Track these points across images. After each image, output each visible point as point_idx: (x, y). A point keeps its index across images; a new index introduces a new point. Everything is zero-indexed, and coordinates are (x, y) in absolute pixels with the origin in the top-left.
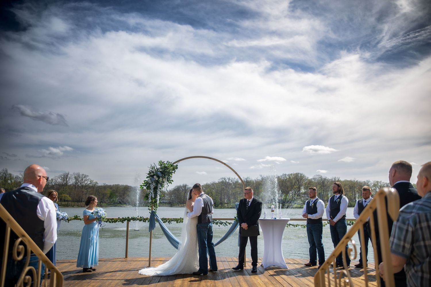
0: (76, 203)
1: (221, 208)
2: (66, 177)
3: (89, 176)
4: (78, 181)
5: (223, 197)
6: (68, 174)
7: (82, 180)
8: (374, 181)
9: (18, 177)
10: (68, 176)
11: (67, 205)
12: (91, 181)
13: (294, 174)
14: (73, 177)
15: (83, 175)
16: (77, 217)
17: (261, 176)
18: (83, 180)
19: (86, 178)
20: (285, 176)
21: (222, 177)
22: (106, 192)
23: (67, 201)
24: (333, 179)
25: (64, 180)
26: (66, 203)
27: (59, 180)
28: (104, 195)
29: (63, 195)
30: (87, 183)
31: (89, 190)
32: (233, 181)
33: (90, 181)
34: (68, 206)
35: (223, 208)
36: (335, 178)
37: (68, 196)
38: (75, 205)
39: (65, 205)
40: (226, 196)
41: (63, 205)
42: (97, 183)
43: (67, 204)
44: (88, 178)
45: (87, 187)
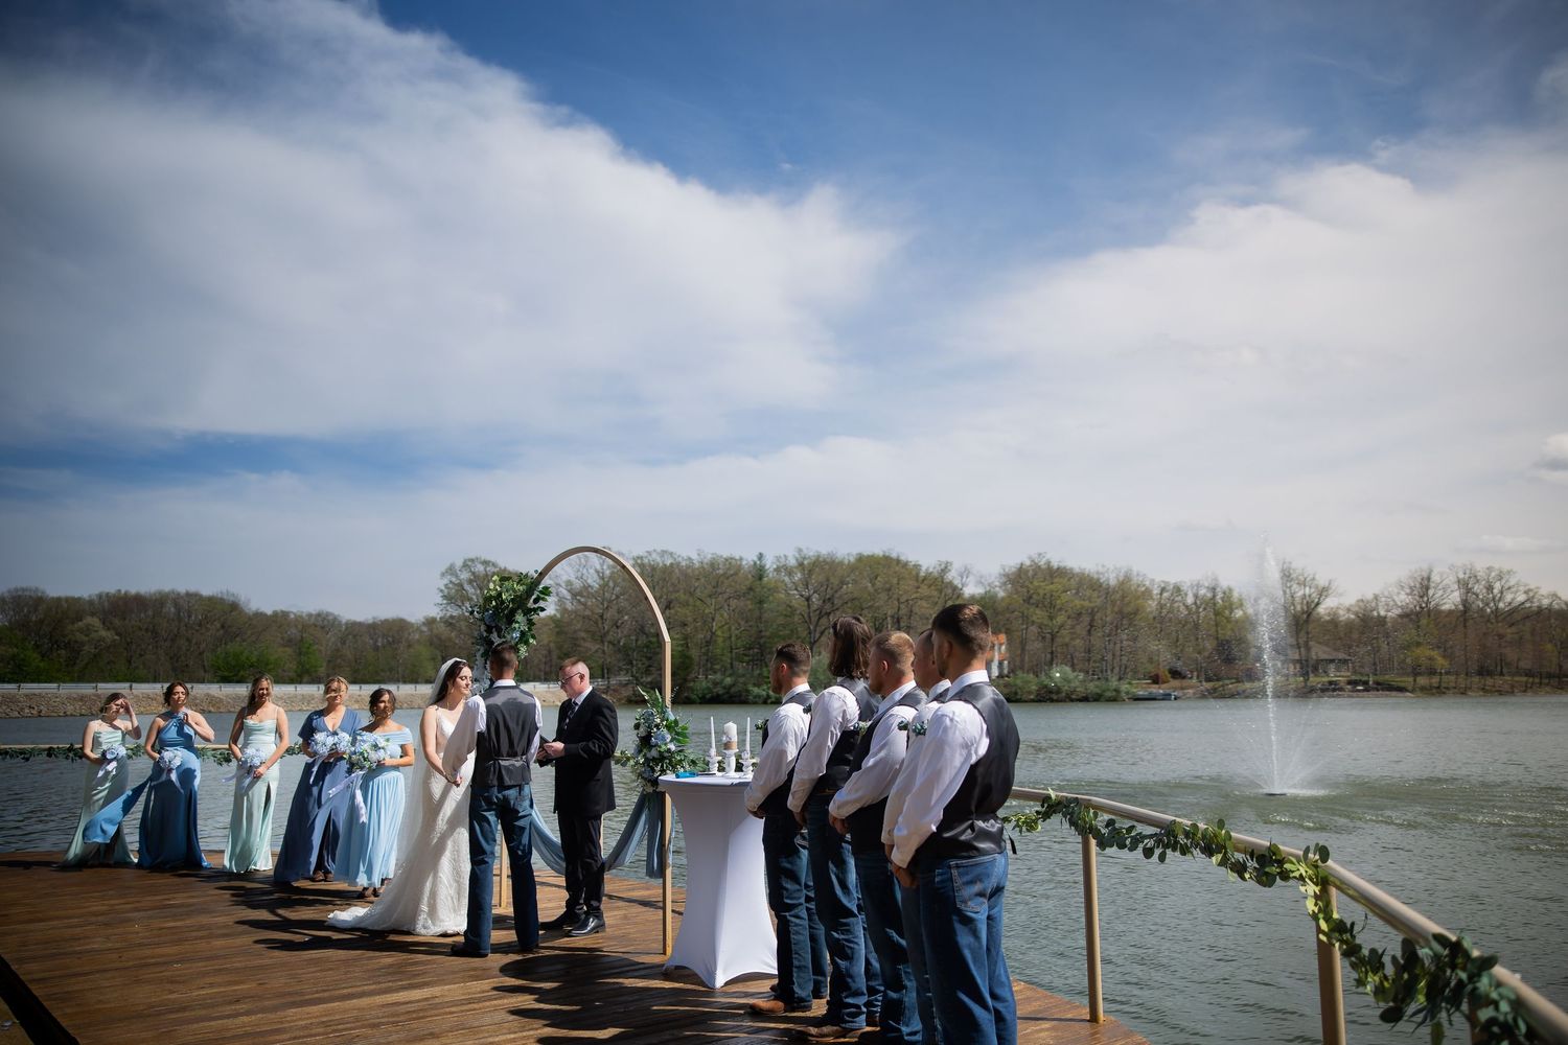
0: (1476, 680)
2: (1421, 583)
3: (1514, 573)
4: (1474, 595)
6: (1431, 571)
7: (1491, 588)
10: (1432, 581)
11: (1438, 688)
12: (1530, 590)
14: (1450, 583)
15: (1490, 568)
18: (1495, 591)
19: (1503, 581)
23: (1434, 672)
25: (1417, 596)
26: (1435, 680)
29: (1419, 652)
30: (1513, 599)
31: (1526, 627)
33: (1526, 592)
34: (1444, 693)
37: (1435, 654)
38: (1470, 688)
39: (1431, 688)
41: (1423, 689)
42: (1555, 595)
43: (1436, 685)
44: (1512, 582)
45: (1516, 616)
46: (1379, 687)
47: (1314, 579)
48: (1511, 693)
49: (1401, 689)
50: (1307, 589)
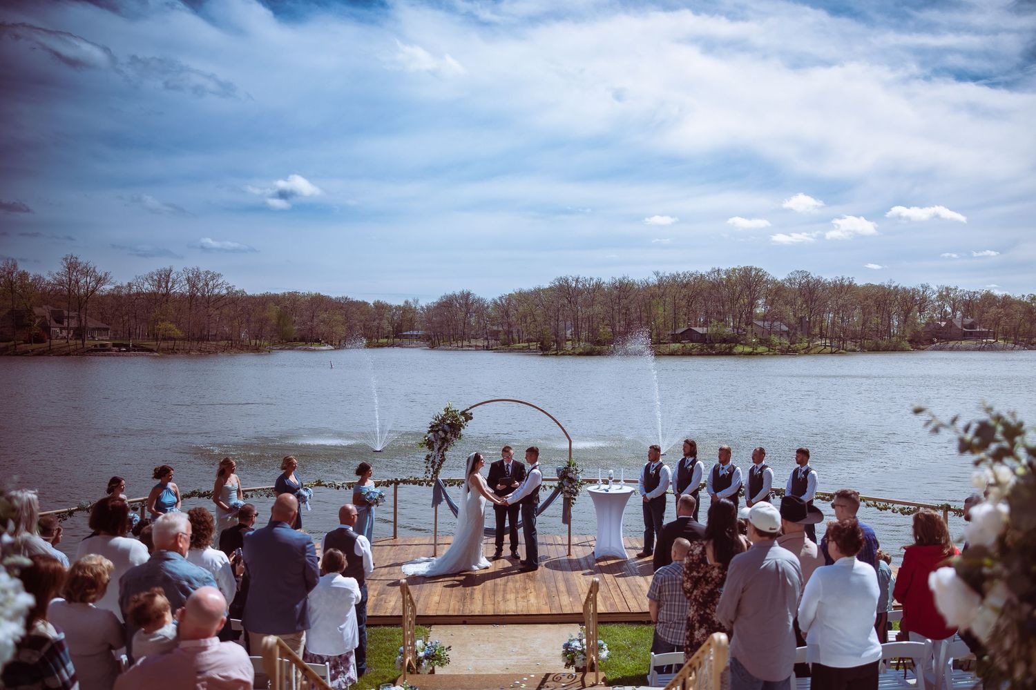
0: (195, 343)
1: (556, 354)
2: (164, 277)
4: (197, 288)
5: (562, 325)
6: (171, 271)
7: (207, 285)
8: (939, 286)
9: (40, 277)
10: (171, 277)
11: (173, 349)
12: (229, 287)
13: (740, 270)
14: (183, 280)
15: (208, 272)
16: (321, 482)
17: (657, 274)
18: (210, 287)
19: (215, 280)
20: (718, 274)
21: (559, 277)
22: (267, 314)
23: (171, 339)
24: (838, 282)
25: (160, 286)
26: (171, 343)
27: (146, 285)
28: (263, 321)
29: (162, 325)
30: (219, 292)
31: (226, 311)
32: (588, 286)
33: (227, 288)
34: (176, 353)
35: (561, 355)
36: (843, 279)
37: (172, 326)
38: (192, 350)
39: (169, 349)
40: (569, 323)
41: (163, 350)
42: (243, 291)
44: (220, 281)
45: (221, 303)
46: (136, 349)
47: (94, 271)
48: (215, 353)
49: (151, 351)
50: (89, 278)
